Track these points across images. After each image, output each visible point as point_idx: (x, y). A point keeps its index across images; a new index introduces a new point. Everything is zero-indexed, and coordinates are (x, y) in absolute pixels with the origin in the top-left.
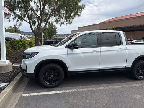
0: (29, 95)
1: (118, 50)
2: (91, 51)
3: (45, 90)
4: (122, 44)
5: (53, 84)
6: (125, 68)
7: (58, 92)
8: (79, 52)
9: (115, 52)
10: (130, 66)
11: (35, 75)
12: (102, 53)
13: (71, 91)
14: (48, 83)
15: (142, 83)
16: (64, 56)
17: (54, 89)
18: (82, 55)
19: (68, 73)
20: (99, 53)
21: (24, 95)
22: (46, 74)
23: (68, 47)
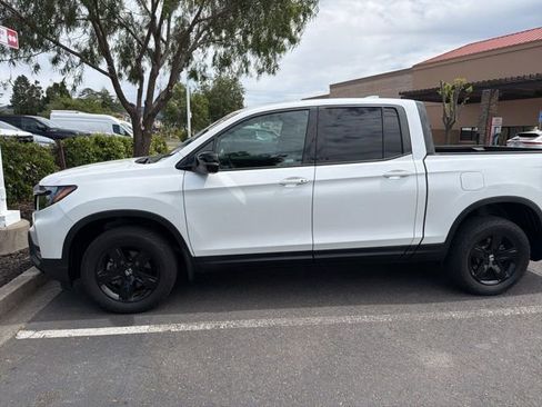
0: (38, 335)
1: (387, 177)
2: (278, 181)
4: (410, 151)
5: (133, 299)
6: (419, 247)
7: (143, 329)
8: (228, 185)
10: (443, 240)
11: (67, 268)
12: (319, 189)
14: (116, 296)
16: (169, 200)
17: (137, 317)
18: (240, 196)
19: (189, 264)
20: (308, 190)
21: (23, 335)
22: (109, 264)
23: (185, 165)
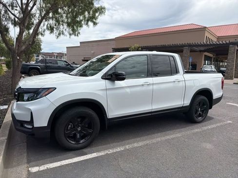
0: (42, 168)
1: (174, 82)
2: (141, 84)
3: (70, 154)
4: (179, 72)
5: (81, 142)
6: (183, 107)
7: (94, 155)
8: (123, 86)
9: (171, 85)
10: (188, 105)
11: (49, 130)
12: (155, 87)
13: (115, 150)
14: (74, 143)
15: (203, 126)
16: (100, 93)
17: (85, 150)
18: (128, 90)
19: (107, 122)
20: (151, 87)
21: (34, 170)
22: (70, 126)
23: (106, 77)
